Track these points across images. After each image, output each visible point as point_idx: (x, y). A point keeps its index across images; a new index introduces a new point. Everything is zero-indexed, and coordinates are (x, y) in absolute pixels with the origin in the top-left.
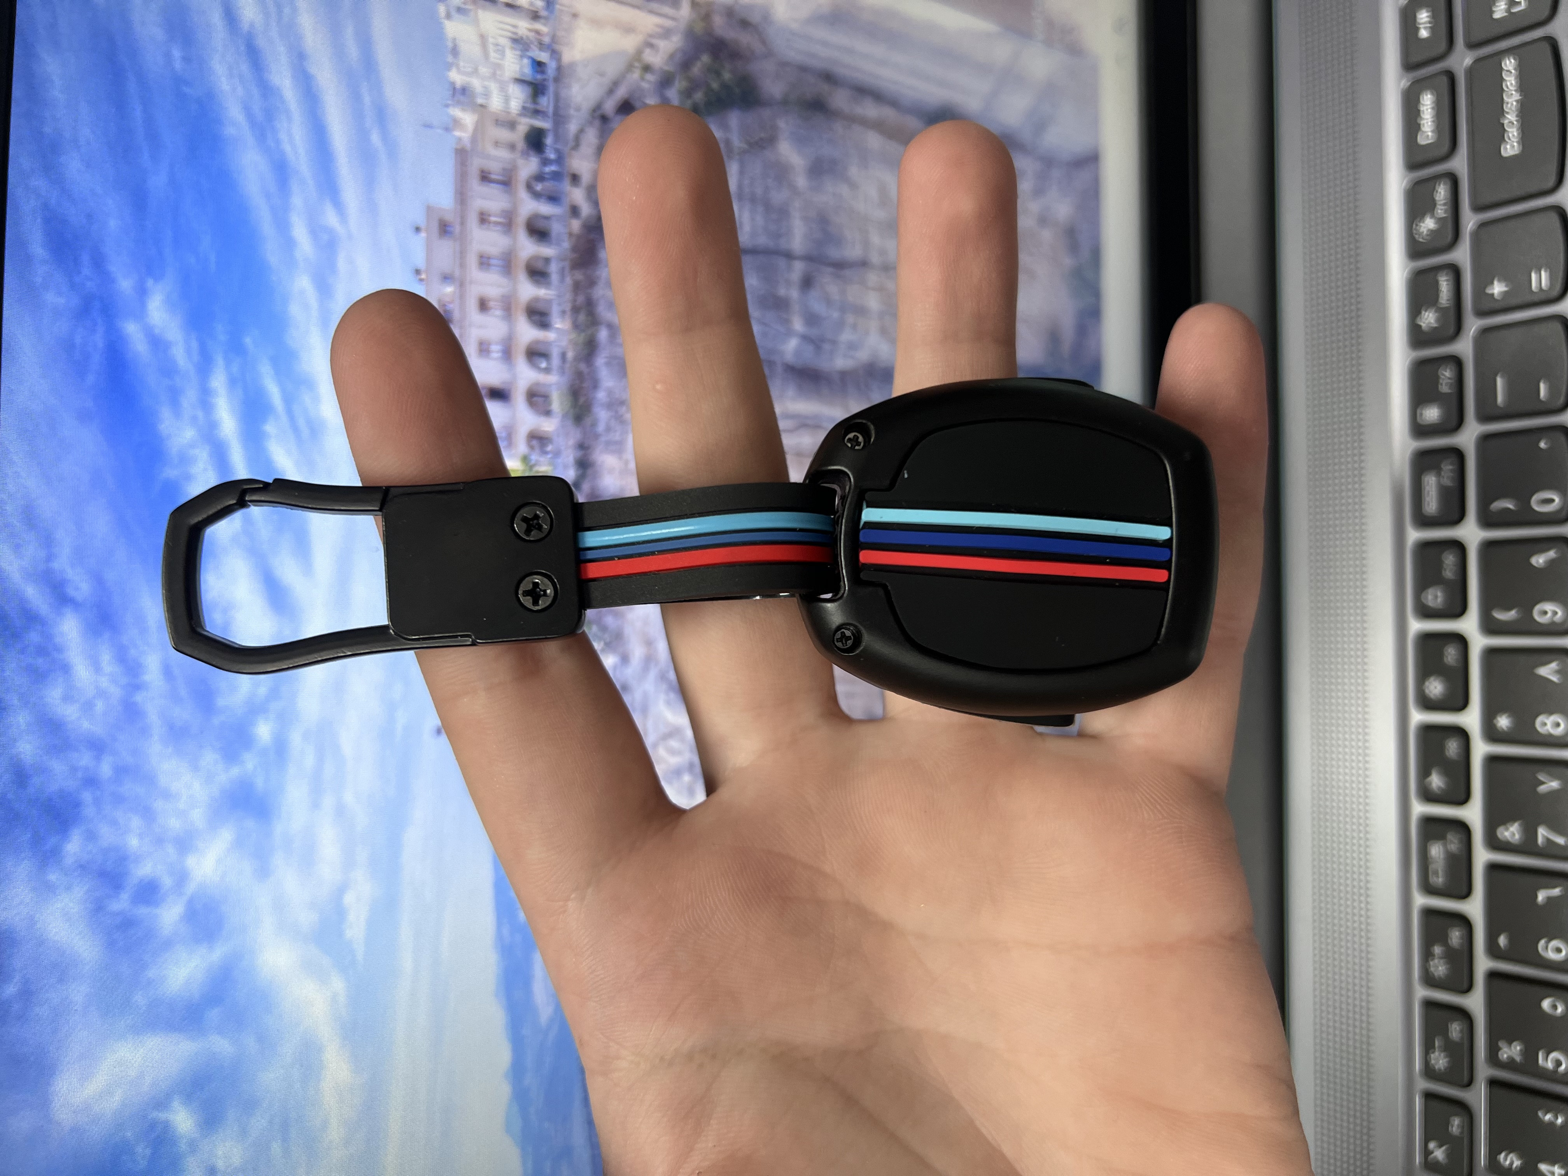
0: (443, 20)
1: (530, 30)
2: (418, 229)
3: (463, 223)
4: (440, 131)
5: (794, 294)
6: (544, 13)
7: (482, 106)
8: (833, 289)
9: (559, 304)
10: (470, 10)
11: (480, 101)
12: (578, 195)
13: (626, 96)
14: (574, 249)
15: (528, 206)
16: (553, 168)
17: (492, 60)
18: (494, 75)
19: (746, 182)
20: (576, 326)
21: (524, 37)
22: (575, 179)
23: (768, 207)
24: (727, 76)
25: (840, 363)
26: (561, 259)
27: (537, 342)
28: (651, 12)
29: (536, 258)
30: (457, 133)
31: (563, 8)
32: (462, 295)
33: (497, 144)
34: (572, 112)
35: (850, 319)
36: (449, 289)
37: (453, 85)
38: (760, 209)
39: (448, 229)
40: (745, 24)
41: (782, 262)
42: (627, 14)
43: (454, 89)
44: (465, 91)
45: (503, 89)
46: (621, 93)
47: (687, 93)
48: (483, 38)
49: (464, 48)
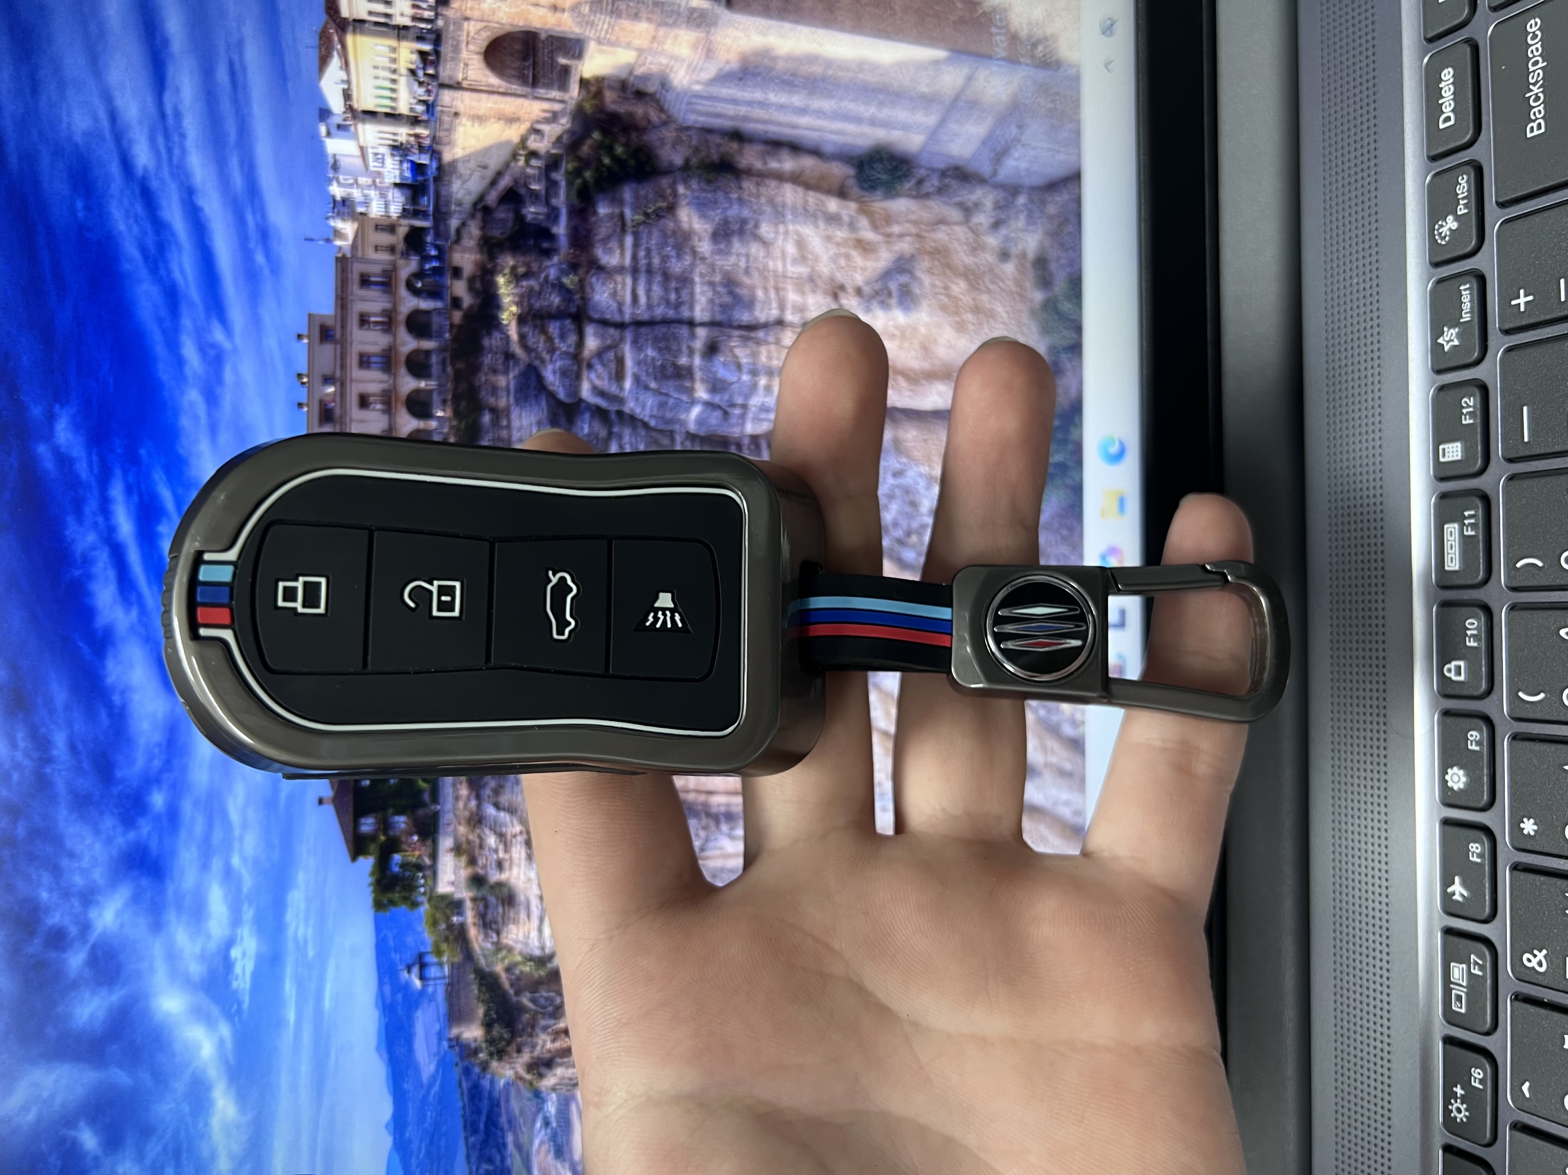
0: (324, 139)
1: (410, 135)
2: (300, 337)
3: (343, 327)
4: (321, 243)
5: (697, 361)
6: (425, 117)
7: (361, 214)
8: (743, 354)
9: (440, 393)
10: (350, 125)
11: (360, 209)
12: (460, 288)
13: (511, 184)
14: (454, 340)
15: (409, 303)
16: (435, 264)
17: (372, 169)
18: (374, 182)
19: (642, 254)
20: (457, 413)
21: (404, 142)
22: (457, 272)
23: (666, 276)
24: (619, 150)
25: (750, 428)
26: (441, 350)
27: (418, 431)
28: (537, 98)
29: (416, 352)
30: (338, 243)
31: (445, 109)
32: (342, 393)
33: (377, 248)
34: (453, 207)
35: (763, 381)
36: (331, 389)
37: (334, 197)
38: (658, 278)
39: (331, 333)
40: (640, 95)
41: (684, 331)
42: (510, 105)
43: (335, 201)
44: (344, 201)
45: (383, 196)
46: (505, 182)
47: (577, 173)
48: (362, 149)
49: (343, 162)
